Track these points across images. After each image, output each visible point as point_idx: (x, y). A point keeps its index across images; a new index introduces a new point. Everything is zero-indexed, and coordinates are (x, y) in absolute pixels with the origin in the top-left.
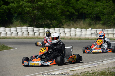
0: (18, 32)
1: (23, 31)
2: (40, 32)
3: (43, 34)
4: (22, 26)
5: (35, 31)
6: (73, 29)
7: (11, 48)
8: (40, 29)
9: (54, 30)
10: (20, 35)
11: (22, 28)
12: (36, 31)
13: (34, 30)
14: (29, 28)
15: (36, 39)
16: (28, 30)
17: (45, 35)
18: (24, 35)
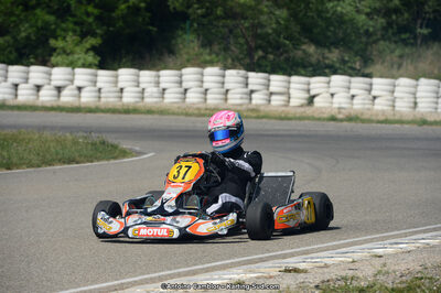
1: (206, 85)
2: (272, 89)
3: (284, 98)
4: (202, 64)
5: (251, 87)
6: (404, 81)
7: (124, 154)
8: (273, 77)
9: (329, 83)
11: (202, 75)
12: (254, 88)
13: (250, 80)
14: (229, 72)
16: (223, 83)
17: (291, 104)
18: (208, 101)
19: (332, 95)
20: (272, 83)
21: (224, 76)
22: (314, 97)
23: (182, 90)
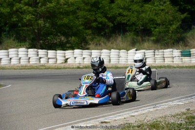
0: (11, 58)
1: (20, 56)
2: (49, 56)
3: (54, 60)
4: (18, 47)
5: (40, 56)
6: (104, 51)
8: (49, 51)
9: (73, 53)
10: (15, 63)
11: (18, 52)
12: (41, 56)
13: (39, 53)
14: (30, 50)
15: (42, 69)
16: (27, 55)
17: (58, 63)
18: (21, 63)
19: (75, 58)
20: (49, 54)
21: (28, 52)
22: (67, 59)
23: (9, 58)
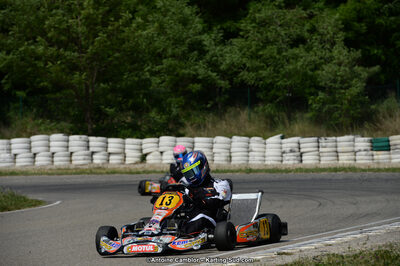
0: (35, 154)
1: (52, 150)
2: (110, 150)
3: (121, 157)
4: (49, 131)
5: (91, 149)
6: (220, 139)
7: (38, 203)
8: (110, 140)
9: (158, 143)
10: (45, 163)
11: (49, 141)
12: (95, 149)
13: (91, 144)
14: (72, 137)
16: (68, 147)
17: (127, 162)
18: (55, 163)
19: (162, 153)
20: (109, 145)
21: (68, 141)
22: (146, 155)
23: (32, 154)
